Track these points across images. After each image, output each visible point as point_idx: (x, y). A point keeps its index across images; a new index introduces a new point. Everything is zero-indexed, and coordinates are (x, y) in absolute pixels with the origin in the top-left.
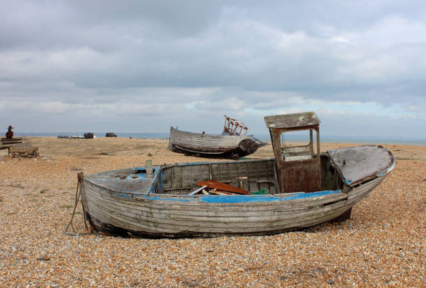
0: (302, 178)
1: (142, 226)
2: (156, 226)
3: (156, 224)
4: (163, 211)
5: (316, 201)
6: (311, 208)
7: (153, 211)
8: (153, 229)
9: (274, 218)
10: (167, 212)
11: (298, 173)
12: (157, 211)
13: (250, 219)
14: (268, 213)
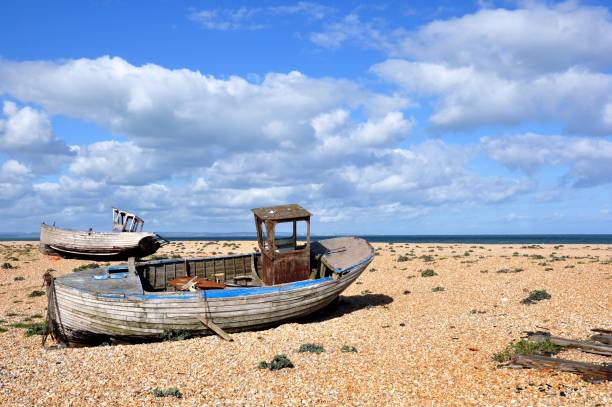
0: (292, 269)
1: (133, 329)
2: (150, 328)
3: (150, 325)
4: (160, 311)
5: (311, 289)
6: (306, 297)
7: (147, 311)
8: (146, 330)
9: (274, 309)
10: (162, 311)
11: (289, 264)
12: (152, 311)
13: (250, 312)
14: (268, 305)
